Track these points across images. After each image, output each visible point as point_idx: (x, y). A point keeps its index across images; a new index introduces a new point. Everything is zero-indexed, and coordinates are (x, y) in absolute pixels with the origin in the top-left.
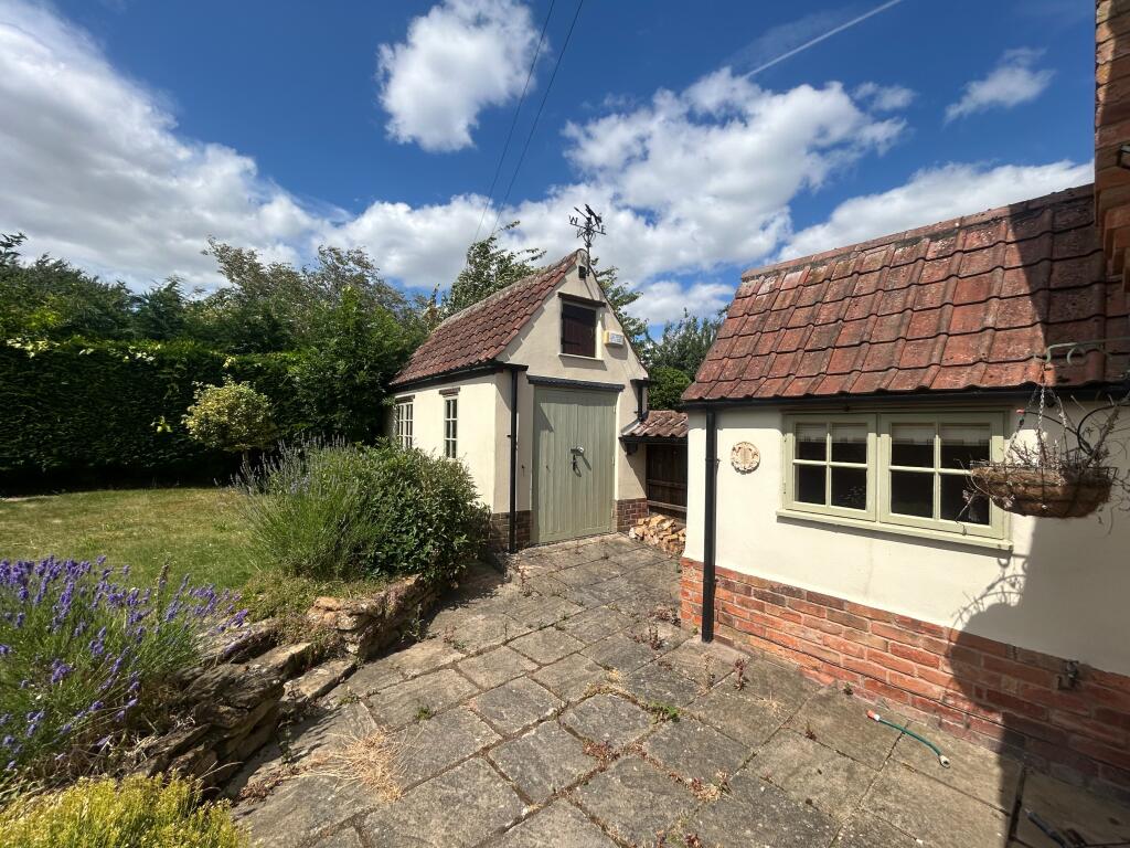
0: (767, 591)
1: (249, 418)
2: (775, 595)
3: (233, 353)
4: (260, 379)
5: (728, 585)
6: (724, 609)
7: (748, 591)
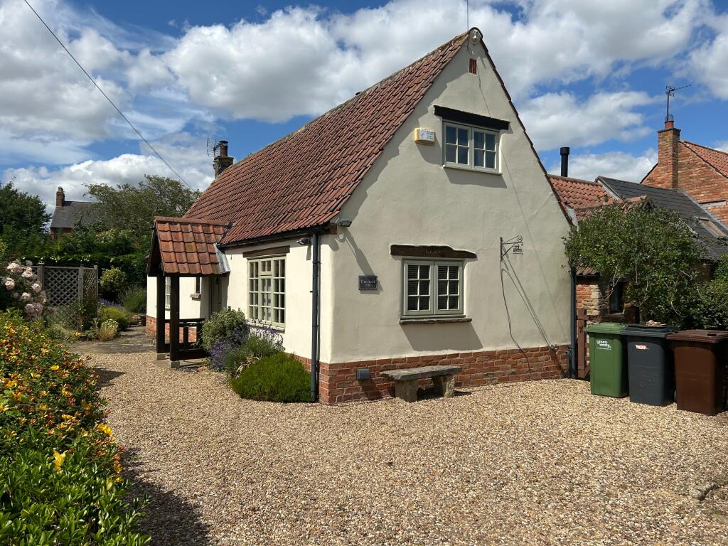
1: (119, 280)
3: (112, 256)
4: (122, 266)
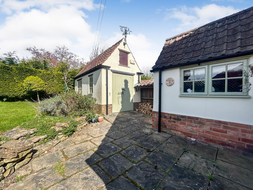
0: (176, 117)
2: (178, 118)
5: (165, 117)
6: (164, 123)
7: (171, 118)
